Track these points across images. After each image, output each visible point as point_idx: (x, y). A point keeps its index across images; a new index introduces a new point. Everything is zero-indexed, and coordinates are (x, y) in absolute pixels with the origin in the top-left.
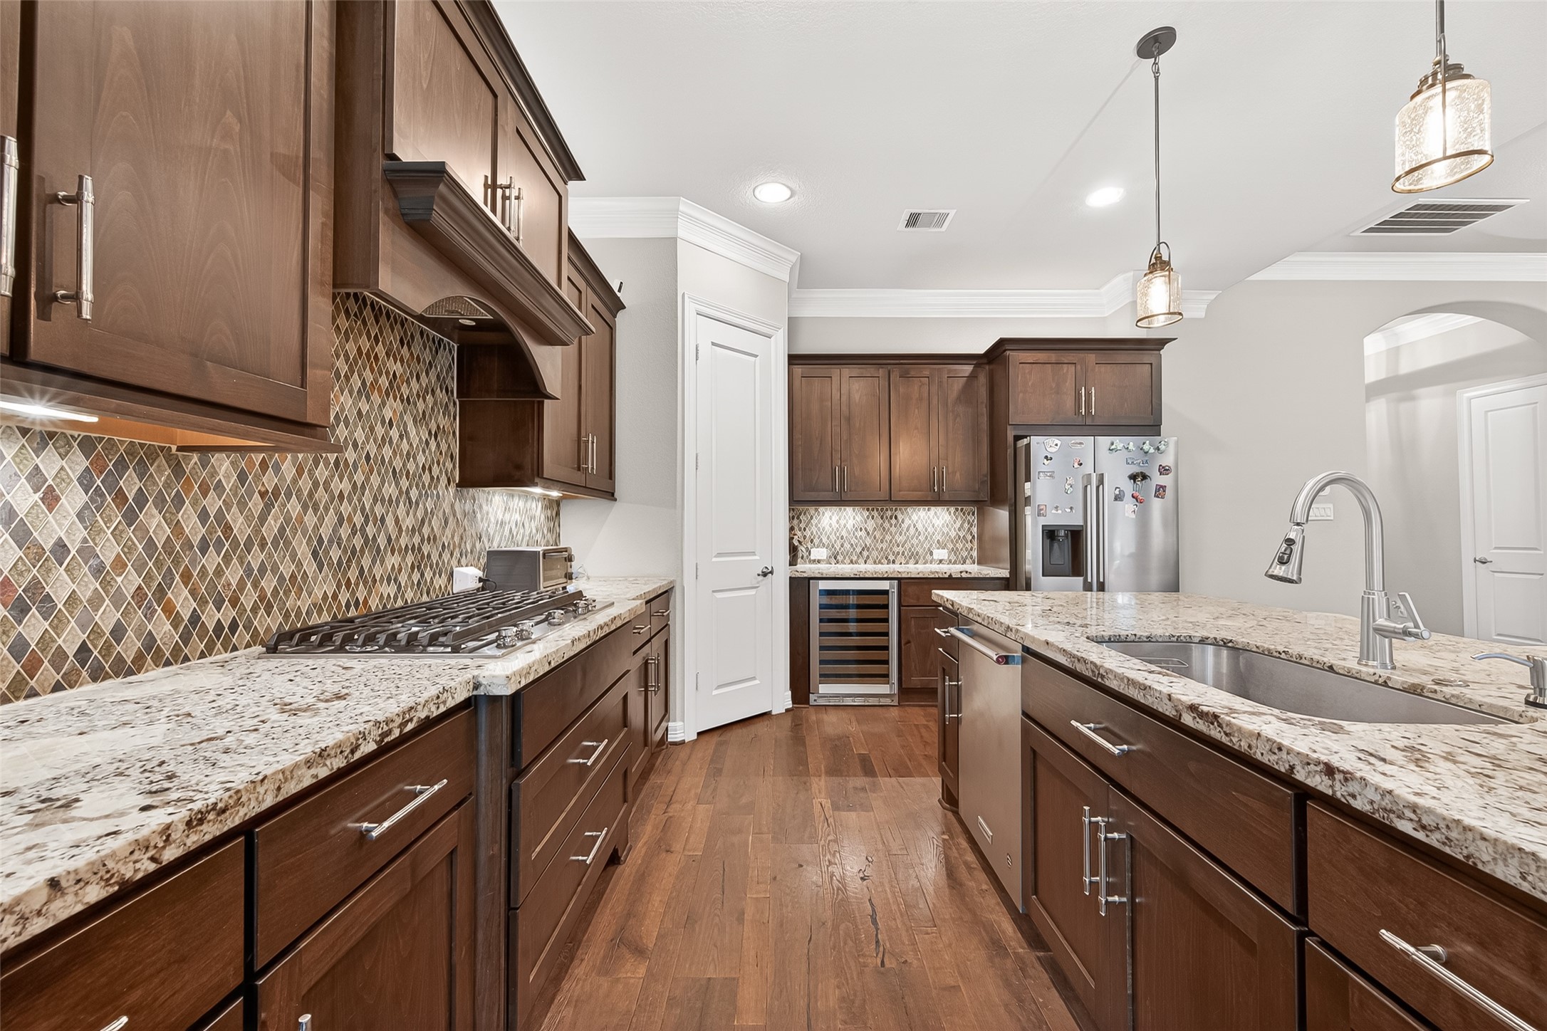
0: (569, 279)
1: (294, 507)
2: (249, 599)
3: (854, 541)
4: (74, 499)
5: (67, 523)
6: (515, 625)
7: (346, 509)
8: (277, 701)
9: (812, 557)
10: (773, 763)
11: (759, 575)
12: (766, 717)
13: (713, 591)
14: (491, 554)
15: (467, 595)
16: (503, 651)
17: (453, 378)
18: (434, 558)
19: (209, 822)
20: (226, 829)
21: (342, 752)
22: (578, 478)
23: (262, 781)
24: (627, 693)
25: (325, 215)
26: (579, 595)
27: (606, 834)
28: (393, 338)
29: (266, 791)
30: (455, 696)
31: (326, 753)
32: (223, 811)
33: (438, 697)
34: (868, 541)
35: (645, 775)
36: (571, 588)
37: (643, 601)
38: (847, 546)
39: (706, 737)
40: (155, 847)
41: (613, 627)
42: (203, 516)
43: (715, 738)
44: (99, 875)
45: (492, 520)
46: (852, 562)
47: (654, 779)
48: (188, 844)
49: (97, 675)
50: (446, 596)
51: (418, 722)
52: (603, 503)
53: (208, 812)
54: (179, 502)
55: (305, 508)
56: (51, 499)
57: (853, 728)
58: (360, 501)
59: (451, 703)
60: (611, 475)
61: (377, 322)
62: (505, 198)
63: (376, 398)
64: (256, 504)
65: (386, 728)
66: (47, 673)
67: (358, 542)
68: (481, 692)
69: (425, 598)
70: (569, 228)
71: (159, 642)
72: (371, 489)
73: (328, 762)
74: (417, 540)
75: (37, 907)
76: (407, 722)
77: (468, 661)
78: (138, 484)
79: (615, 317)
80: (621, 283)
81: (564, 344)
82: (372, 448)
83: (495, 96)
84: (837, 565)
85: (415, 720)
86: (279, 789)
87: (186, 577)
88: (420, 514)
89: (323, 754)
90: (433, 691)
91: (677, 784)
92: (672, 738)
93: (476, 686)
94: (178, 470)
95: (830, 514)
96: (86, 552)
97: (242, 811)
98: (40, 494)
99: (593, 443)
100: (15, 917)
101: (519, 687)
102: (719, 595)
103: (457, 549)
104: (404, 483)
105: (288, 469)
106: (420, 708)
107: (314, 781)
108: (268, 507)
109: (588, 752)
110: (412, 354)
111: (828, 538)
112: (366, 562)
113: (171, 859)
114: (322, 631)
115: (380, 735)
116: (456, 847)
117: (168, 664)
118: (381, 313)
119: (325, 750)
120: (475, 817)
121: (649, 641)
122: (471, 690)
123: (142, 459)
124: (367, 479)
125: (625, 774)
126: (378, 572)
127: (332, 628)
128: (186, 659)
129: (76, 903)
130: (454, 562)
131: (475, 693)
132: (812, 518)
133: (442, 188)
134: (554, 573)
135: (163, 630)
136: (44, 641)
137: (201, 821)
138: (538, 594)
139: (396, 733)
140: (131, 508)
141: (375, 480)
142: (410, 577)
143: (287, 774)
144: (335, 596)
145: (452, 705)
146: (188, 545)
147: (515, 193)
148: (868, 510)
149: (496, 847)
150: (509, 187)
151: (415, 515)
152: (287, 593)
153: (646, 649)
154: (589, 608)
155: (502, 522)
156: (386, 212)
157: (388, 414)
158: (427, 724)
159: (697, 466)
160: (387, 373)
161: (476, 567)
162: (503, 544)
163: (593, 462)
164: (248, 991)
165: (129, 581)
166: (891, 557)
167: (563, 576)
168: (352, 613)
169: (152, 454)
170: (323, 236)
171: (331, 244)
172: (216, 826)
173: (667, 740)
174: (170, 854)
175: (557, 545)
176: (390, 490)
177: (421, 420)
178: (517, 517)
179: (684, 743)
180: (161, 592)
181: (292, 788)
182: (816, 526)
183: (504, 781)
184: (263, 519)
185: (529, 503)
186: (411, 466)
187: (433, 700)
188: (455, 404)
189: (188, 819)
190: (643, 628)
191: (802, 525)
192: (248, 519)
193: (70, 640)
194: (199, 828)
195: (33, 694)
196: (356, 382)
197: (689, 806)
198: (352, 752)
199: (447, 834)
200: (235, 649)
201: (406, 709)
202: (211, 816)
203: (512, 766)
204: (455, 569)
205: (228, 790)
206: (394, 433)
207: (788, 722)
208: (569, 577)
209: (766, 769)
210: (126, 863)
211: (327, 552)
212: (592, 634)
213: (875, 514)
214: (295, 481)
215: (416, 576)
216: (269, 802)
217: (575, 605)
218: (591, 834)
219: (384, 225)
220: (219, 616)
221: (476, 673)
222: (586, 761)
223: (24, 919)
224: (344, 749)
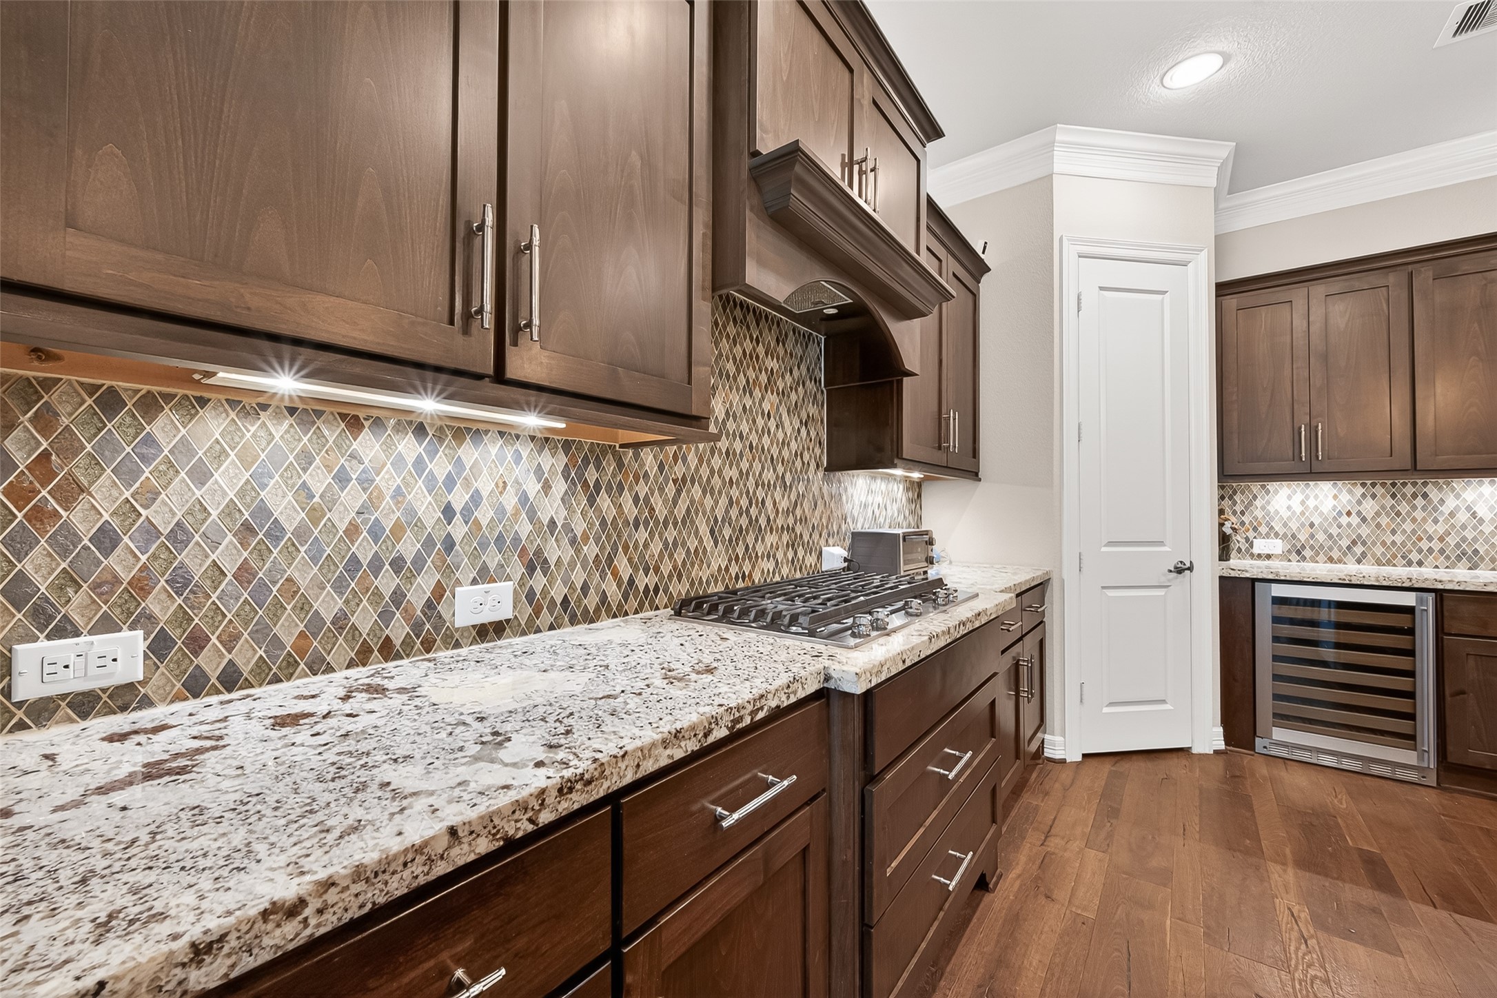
0: (928, 249)
1: (697, 491)
2: (666, 568)
3: (1334, 531)
4: (560, 487)
5: (556, 505)
6: (870, 613)
7: (735, 492)
8: (665, 665)
9: (1256, 550)
10: (1197, 822)
11: (1170, 571)
12: (1180, 754)
13: (1103, 588)
14: (855, 535)
15: (833, 574)
16: (858, 640)
17: (820, 369)
18: (806, 538)
19: (577, 791)
20: (592, 799)
21: (695, 735)
22: (940, 458)
23: (623, 756)
24: (995, 699)
25: (706, 226)
26: (939, 583)
27: (971, 859)
28: (770, 338)
29: (627, 767)
30: (805, 686)
31: (681, 735)
32: (589, 782)
33: (789, 687)
34: (1365, 531)
35: (1018, 789)
36: (933, 573)
37: (1013, 595)
38: (1321, 537)
39: (1093, 762)
40: (533, 809)
41: (977, 624)
42: (636, 500)
43: (1107, 767)
44: (488, 829)
45: (857, 502)
46: (1331, 560)
47: (1027, 798)
48: (560, 810)
49: (573, 621)
50: (816, 574)
51: (768, 710)
52: (965, 485)
53: (577, 781)
54: (621, 488)
55: (704, 492)
56: (547, 487)
57: (1342, 803)
58: (745, 485)
59: (801, 694)
60: (975, 453)
61: (758, 325)
62: (861, 173)
63: (757, 393)
64: (670, 489)
65: (737, 715)
66: (546, 618)
67: (744, 521)
68: (831, 685)
69: (798, 575)
70: (928, 195)
71: (609, 599)
72: (754, 474)
73: (683, 744)
74: (791, 521)
75: (441, 851)
76: (758, 710)
77: (821, 648)
78: (597, 475)
79: (979, 282)
80: (986, 243)
81: (923, 315)
82: (754, 438)
83: (851, 71)
84: (1302, 563)
85: (766, 708)
86: (638, 766)
87: (626, 548)
88: (793, 497)
89: (677, 734)
90: (784, 679)
91: (1058, 812)
92: (1048, 753)
93: (828, 678)
94: (620, 465)
95: (1289, 492)
96: (567, 528)
97: (606, 784)
98: (541, 484)
99: (954, 419)
100: (424, 858)
101: (869, 686)
102: (1111, 593)
103: (825, 530)
104: (780, 469)
105: (692, 460)
106: (770, 696)
107: (671, 761)
108: (679, 492)
109: (950, 762)
110: (786, 351)
111: (1285, 525)
112: (750, 540)
113: (546, 822)
114: (712, 601)
115: (732, 721)
116: (809, 844)
117: (615, 616)
118: (761, 317)
119: (680, 732)
120: (829, 814)
121: (1020, 639)
122: (822, 681)
123: (597, 455)
124: (751, 466)
125: (994, 791)
126: (760, 549)
127: (720, 598)
128: (626, 614)
129: (471, 852)
130: (822, 542)
131: (825, 685)
132: (1255, 497)
133: (798, 168)
134: (914, 556)
135: (613, 591)
136: (545, 592)
137: (571, 790)
138: (897, 578)
139: (747, 720)
140: (592, 493)
141: (757, 466)
142: (785, 554)
143: (645, 752)
144: (727, 569)
145: (803, 696)
146: (627, 523)
147: (870, 165)
148: (1363, 485)
149: (850, 853)
150: (865, 160)
151: (789, 497)
152: (693, 565)
153: (1017, 648)
154: (951, 600)
155: (865, 505)
156: (752, 210)
157: (766, 406)
158: (778, 713)
159: (1079, 437)
160: (766, 370)
161: (842, 547)
162: (866, 526)
163: (954, 440)
164: (614, 955)
165: (591, 550)
166: (1415, 557)
167: (924, 559)
168: (740, 585)
169: (604, 450)
170: (704, 245)
171: (710, 251)
172: (583, 795)
173: (1043, 754)
174: (545, 817)
175: (918, 528)
176: (769, 476)
177: (794, 410)
178: (879, 499)
179: (1065, 762)
180: (610, 560)
181: (649, 767)
182: (1263, 508)
183: (857, 783)
184: (675, 502)
185: (890, 486)
186: (786, 453)
187: (783, 689)
188: (822, 392)
189: (560, 786)
190: (1013, 625)
191: (1238, 508)
192: (665, 501)
193: (558, 592)
194: (569, 796)
195: (538, 631)
196: (742, 380)
197: (1076, 845)
198: (706, 736)
199: (799, 831)
200: (657, 608)
201: (757, 696)
202: (579, 786)
203: (864, 769)
204: (824, 549)
205: (595, 760)
206: (772, 424)
207: (1218, 767)
208: (930, 561)
209: (1187, 827)
210: (509, 821)
211: (721, 531)
212: (952, 631)
213: (1379, 490)
214: (697, 469)
215: (790, 555)
216: (629, 778)
217: (934, 594)
218: (955, 853)
219: (750, 220)
220: (647, 580)
221: (827, 663)
222: (947, 773)
223: (430, 860)
224: (697, 732)
